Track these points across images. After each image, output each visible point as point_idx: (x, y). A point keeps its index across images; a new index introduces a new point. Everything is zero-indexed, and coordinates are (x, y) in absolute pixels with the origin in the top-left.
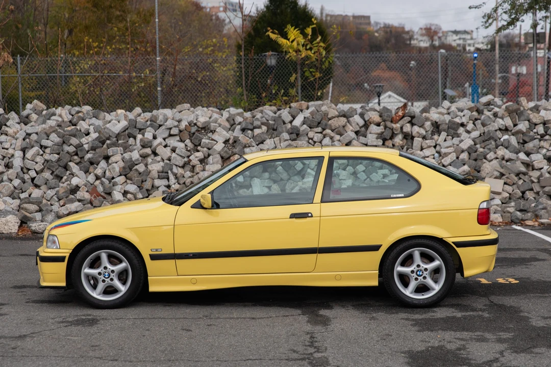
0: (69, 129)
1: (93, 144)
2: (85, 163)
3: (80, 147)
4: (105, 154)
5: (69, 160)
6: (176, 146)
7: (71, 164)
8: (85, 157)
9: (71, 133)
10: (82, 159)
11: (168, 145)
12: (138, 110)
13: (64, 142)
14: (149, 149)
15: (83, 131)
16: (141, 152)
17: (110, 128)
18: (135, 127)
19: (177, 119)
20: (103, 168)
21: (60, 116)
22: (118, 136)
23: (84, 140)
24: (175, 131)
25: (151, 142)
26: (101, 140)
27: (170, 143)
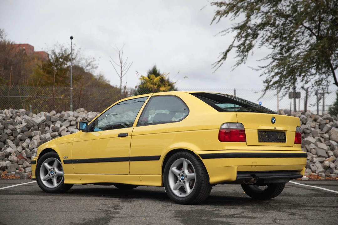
0: (9, 120)
1: (22, 129)
2: (17, 140)
3: (15, 130)
4: (30, 135)
5: (7, 137)
6: (73, 131)
7: (8, 141)
8: (17, 137)
9: (10, 123)
10: (16, 138)
11: (69, 131)
12: (54, 112)
13: (5, 128)
14: (57, 132)
15: (18, 122)
16: (52, 134)
17: (35, 120)
18: (50, 121)
19: (76, 116)
20: (27, 143)
21: (5, 114)
22: (39, 125)
23: (17, 127)
24: (73, 123)
25: (58, 128)
26: (28, 127)
27: (70, 129)
